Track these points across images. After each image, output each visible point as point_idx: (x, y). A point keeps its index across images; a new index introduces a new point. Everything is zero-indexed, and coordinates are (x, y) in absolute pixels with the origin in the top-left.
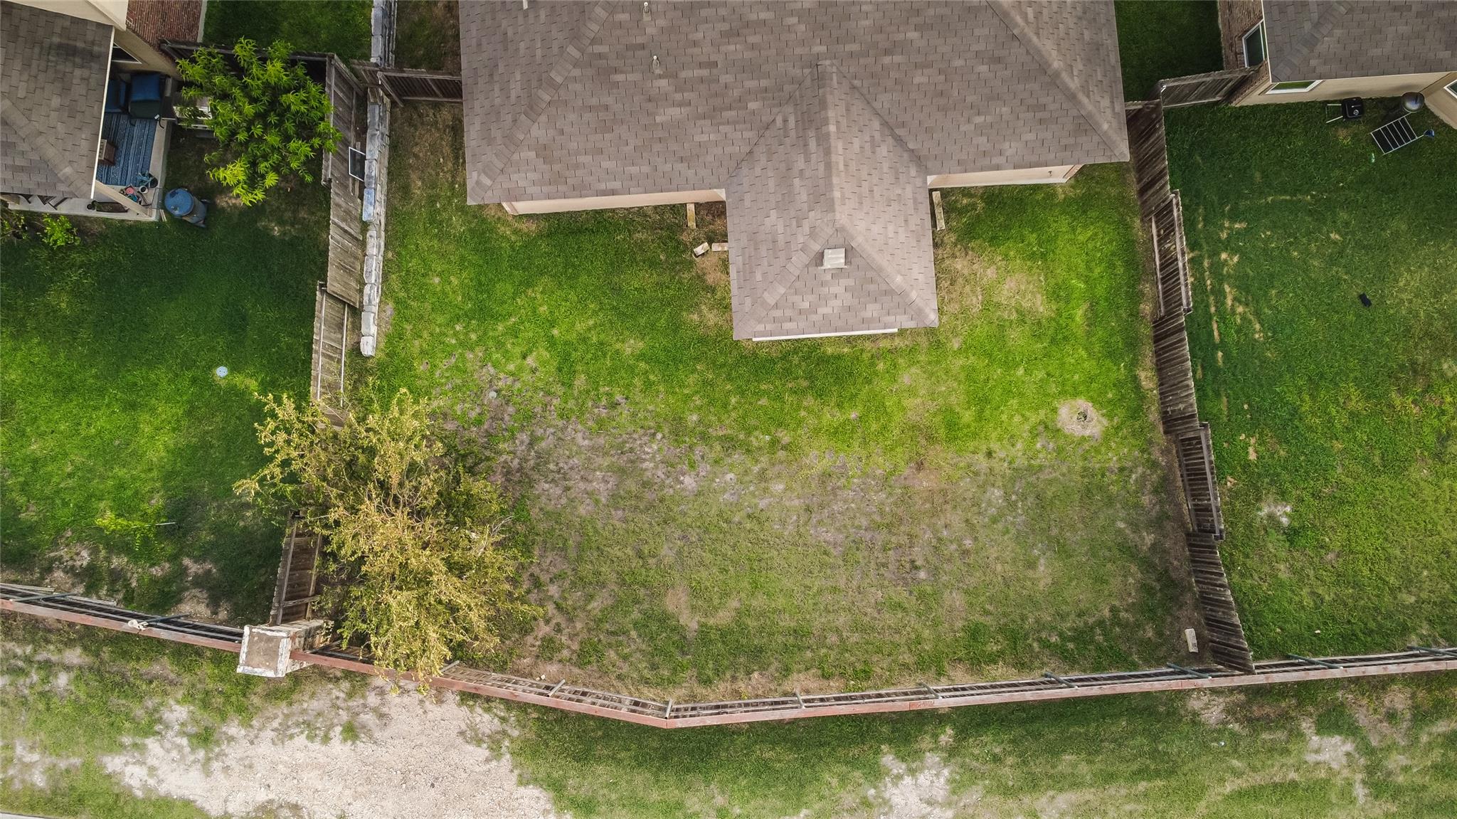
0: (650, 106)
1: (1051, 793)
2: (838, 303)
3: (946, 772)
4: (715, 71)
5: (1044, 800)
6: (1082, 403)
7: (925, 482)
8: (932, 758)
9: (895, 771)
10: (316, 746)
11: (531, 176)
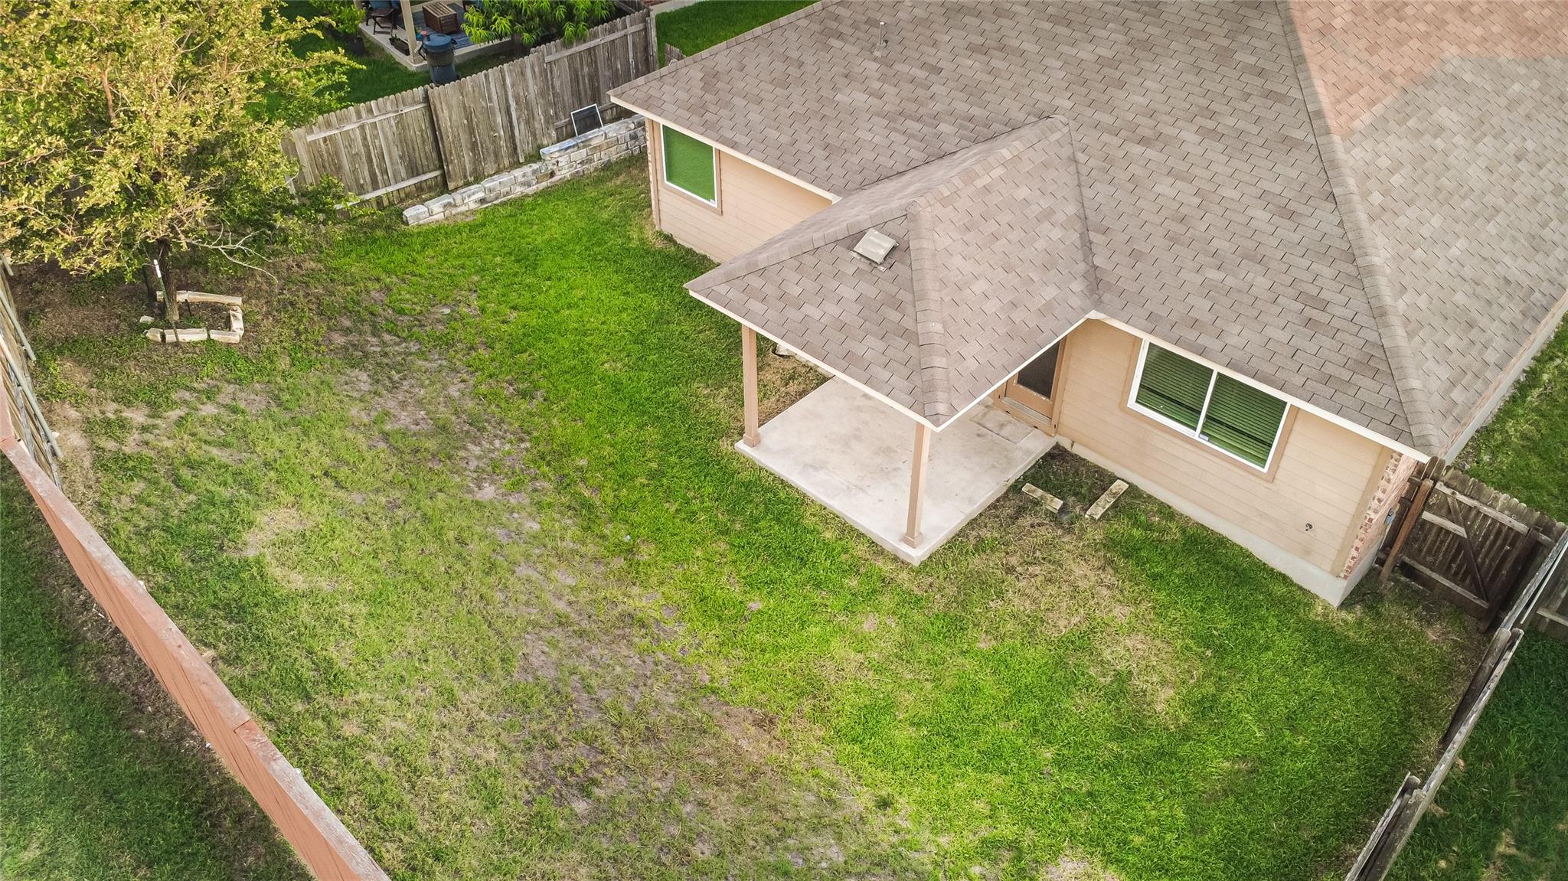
0: (841, 82)
7: (747, 741)
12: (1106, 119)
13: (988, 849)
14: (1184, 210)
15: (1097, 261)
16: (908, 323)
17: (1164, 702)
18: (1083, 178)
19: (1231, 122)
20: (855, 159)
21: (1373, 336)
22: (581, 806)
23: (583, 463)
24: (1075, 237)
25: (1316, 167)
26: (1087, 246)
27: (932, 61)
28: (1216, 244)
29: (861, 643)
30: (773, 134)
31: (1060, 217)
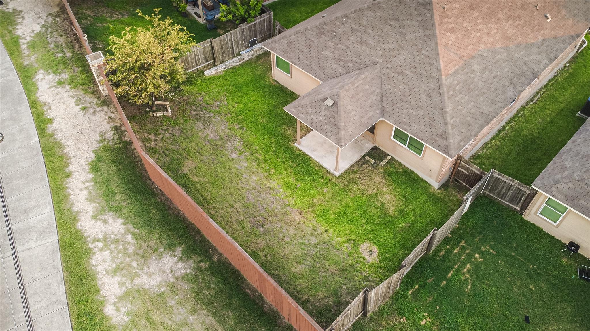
0: (324, 48)
2: (319, 118)
3: (189, 271)
4: (348, 49)
6: (375, 249)
8: (191, 263)
9: (176, 254)
11: (281, 47)
13: (348, 241)
14: (405, 93)
15: (384, 105)
16: (336, 123)
17: (392, 210)
18: (383, 82)
19: (419, 70)
20: (327, 71)
21: (444, 129)
23: (256, 148)
24: (379, 98)
25: (437, 84)
26: (382, 101)
27: (348, 45)
28: (412, 103)
29: (323, 195)
30: (305, 62)
31: (376, 93)
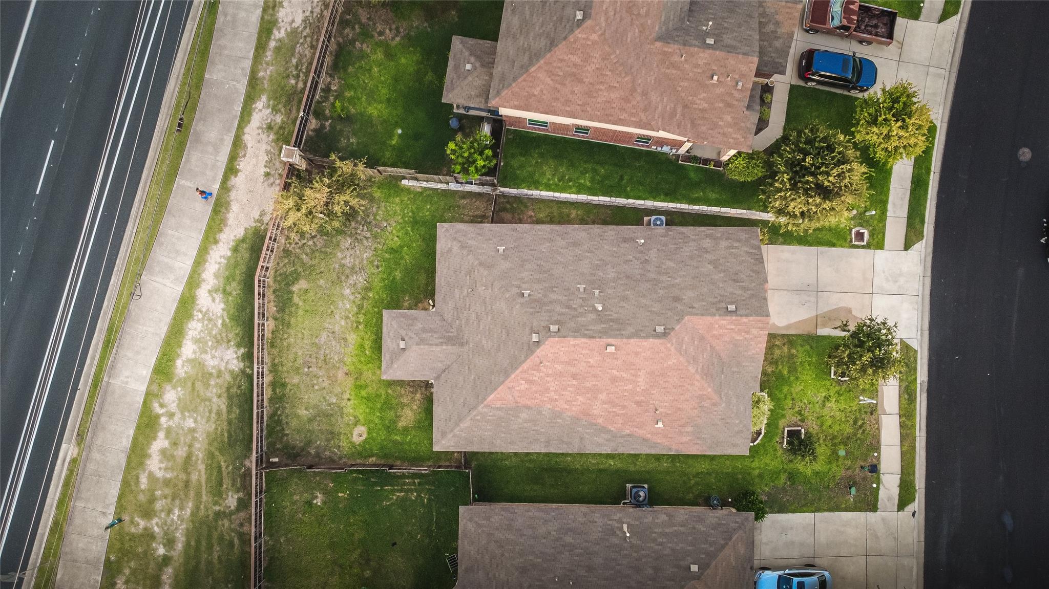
0: (460, 287)
1: (226, 403)
2: (391, 345)
5: (225, 401)
6: (365, 436)
7: (340, 375)
8: (242, 365)
9: (238, 352)
10: (264, 163)
11: (444, 246)
12: (471, 356)
15: (443, 375)
16: (393, 361)
18: (457, 360)
19: (478, 383)
20: (444, 306)
21: (448, 431)
22: (306, 370)
24: (444, 368)
25: (475, 405)
26: (444, 371)
27: (471, 306)
28: (454, 395)
